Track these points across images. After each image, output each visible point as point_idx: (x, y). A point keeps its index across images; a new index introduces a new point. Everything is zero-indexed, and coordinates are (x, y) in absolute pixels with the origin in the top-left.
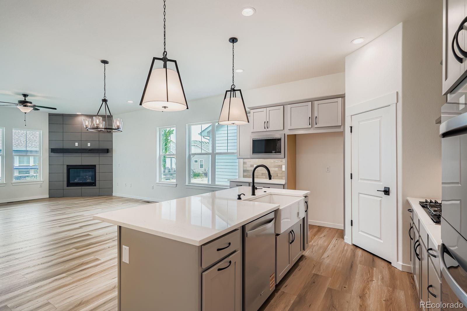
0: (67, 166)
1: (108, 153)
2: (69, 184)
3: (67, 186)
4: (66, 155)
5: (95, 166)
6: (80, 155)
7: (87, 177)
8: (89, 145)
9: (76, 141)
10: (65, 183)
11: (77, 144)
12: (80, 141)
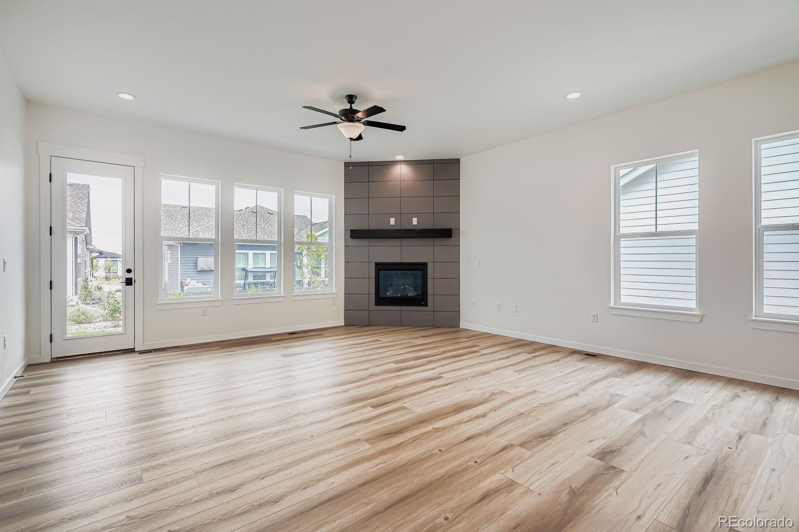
0: (377, 264)
1: (451, 237)
2: (381, 300)
3: (376, 305)
4: (374, 242)
5: (425, 264)
6: (397, 242)
7: (407, 286)
8: (415, 221)
9: (392, 215)
10: (373, 297)
11: (392, 221)
12: (398, 215)
